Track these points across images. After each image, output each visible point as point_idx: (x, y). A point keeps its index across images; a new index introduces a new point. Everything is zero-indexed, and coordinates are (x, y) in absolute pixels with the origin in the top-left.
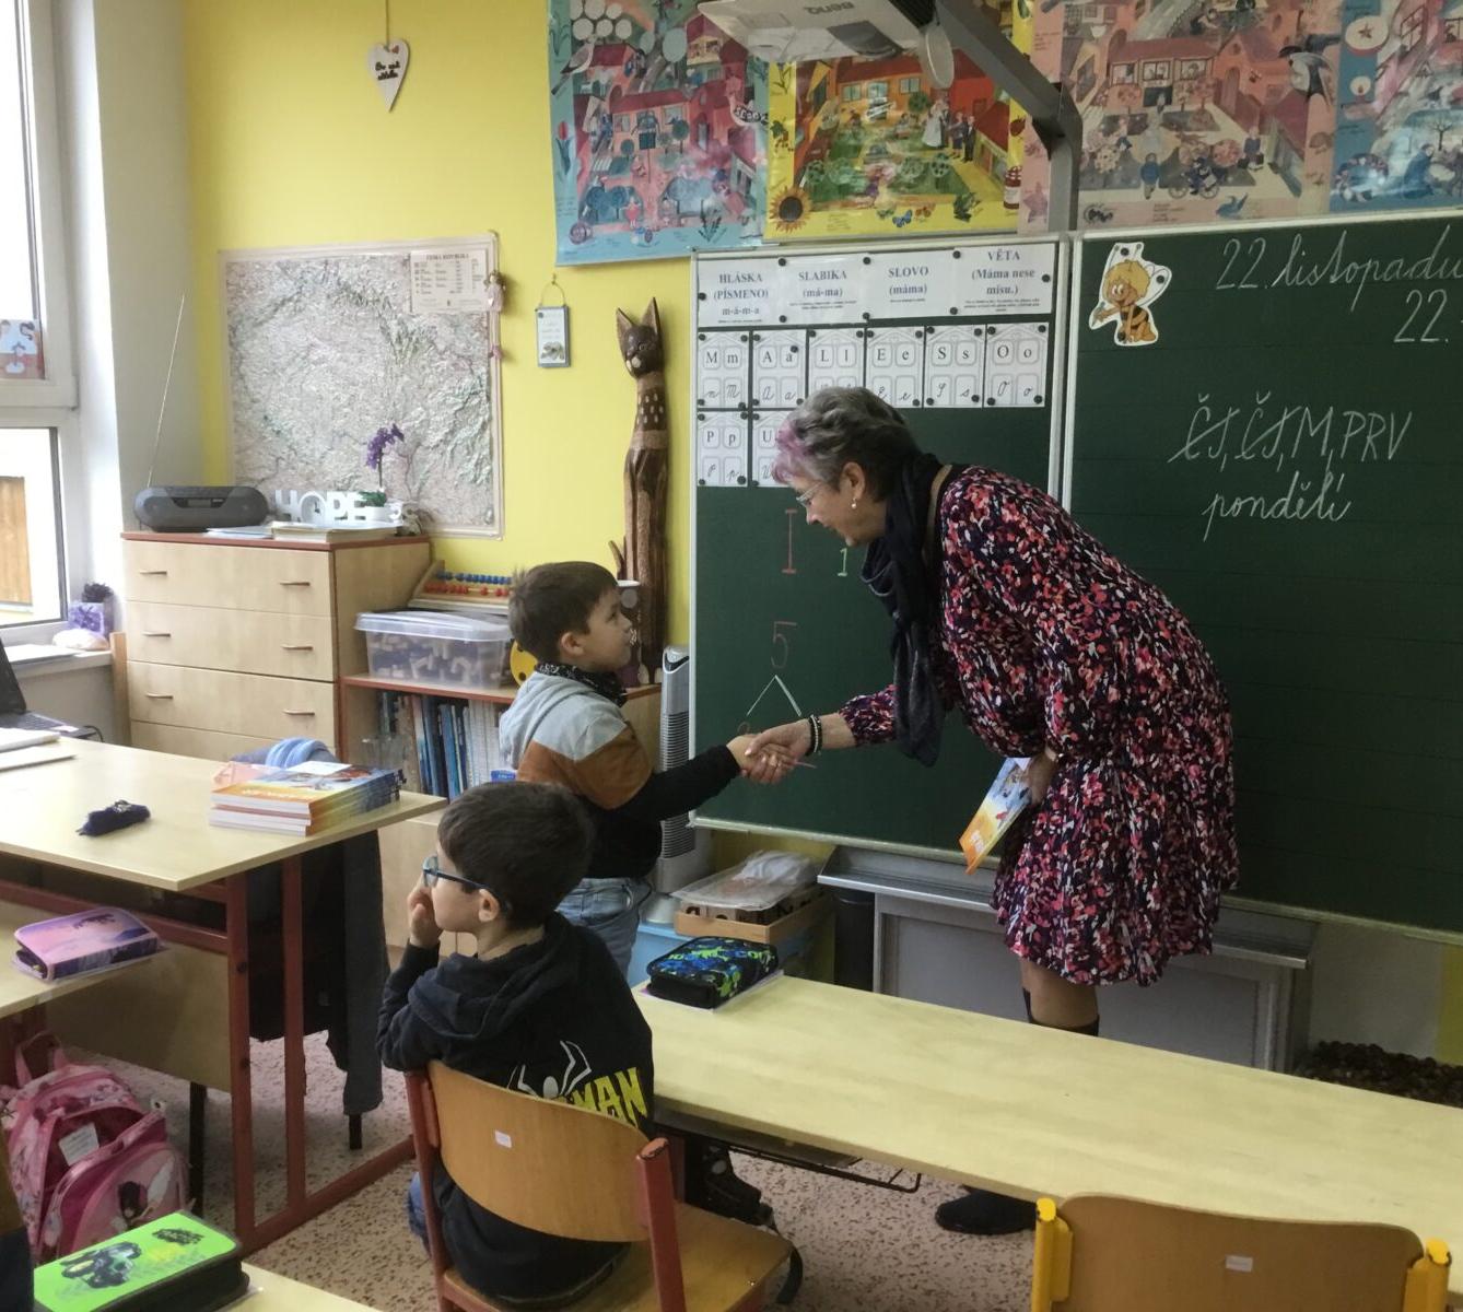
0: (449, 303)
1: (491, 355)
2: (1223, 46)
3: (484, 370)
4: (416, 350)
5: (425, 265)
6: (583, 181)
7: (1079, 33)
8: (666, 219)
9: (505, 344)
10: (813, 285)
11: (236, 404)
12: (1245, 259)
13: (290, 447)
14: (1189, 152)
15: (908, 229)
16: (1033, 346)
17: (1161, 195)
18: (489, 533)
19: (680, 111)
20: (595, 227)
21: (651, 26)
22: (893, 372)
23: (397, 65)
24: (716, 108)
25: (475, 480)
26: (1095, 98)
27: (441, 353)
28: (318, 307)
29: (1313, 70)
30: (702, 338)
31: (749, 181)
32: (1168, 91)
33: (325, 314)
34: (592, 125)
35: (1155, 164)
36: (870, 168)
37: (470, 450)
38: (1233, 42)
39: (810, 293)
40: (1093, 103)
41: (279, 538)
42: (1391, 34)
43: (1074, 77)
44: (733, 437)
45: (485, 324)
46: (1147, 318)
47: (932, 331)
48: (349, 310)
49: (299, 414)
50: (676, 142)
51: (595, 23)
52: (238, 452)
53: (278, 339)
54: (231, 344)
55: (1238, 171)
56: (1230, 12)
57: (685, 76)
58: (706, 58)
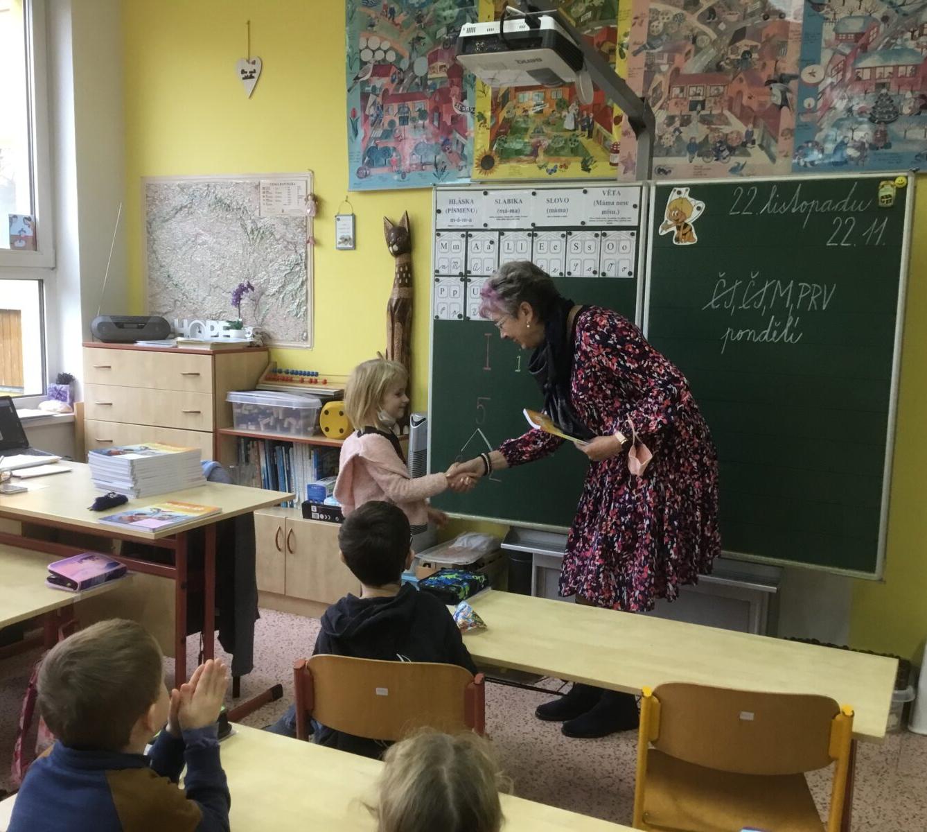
0: (283, 211)
1: (308, 242)
2: (733, 79)
3: (303, 250)
4: (262, 238)
5: (269, 188)
6: (365, 143)
7: (653, 68)
8: (414, 166)
9: (317, 236)
10: (503, 206)
11: (151, 268)
12: (745, 199)
13: (184, 294)
14: (714, 137)
15: (555, 176)
16: (627, 243)
17: (698, 161)
18: (305, 346)
19: (422, 105)
20: (372, 170)
21: (408, 54)
22: (549, 256)
23: (254, 71)
24: (445, 103)
25: (297, 315)
26: (662, 105)
27: (277, 240)
28: (202, 211)
29: (783, 93)
30: (439, 235)
31: (463, 146)
32: (703, 103)
33: (206, 215)
34: (371, 111)
35: (695, 143)
36: (533, 141)
37: (294, 297)
38: (739, 76)
39: (502, 211)
40: (661, 108)
41: (181, 347)
42: (826, 75)
43: (650, 93)
44: (455, 292)
45: (305, 224)
46: (691, 230)
47: (570, 234)
48: (221, 213)
49: (189, 274)
50: (421, 122)
51: (374, 52)
52: (151, 296)
53: (176, 231)
54: (149, 232)
55: (742, 147)
56: (738, 60)
57: (427, 84)
58: (439, 74)
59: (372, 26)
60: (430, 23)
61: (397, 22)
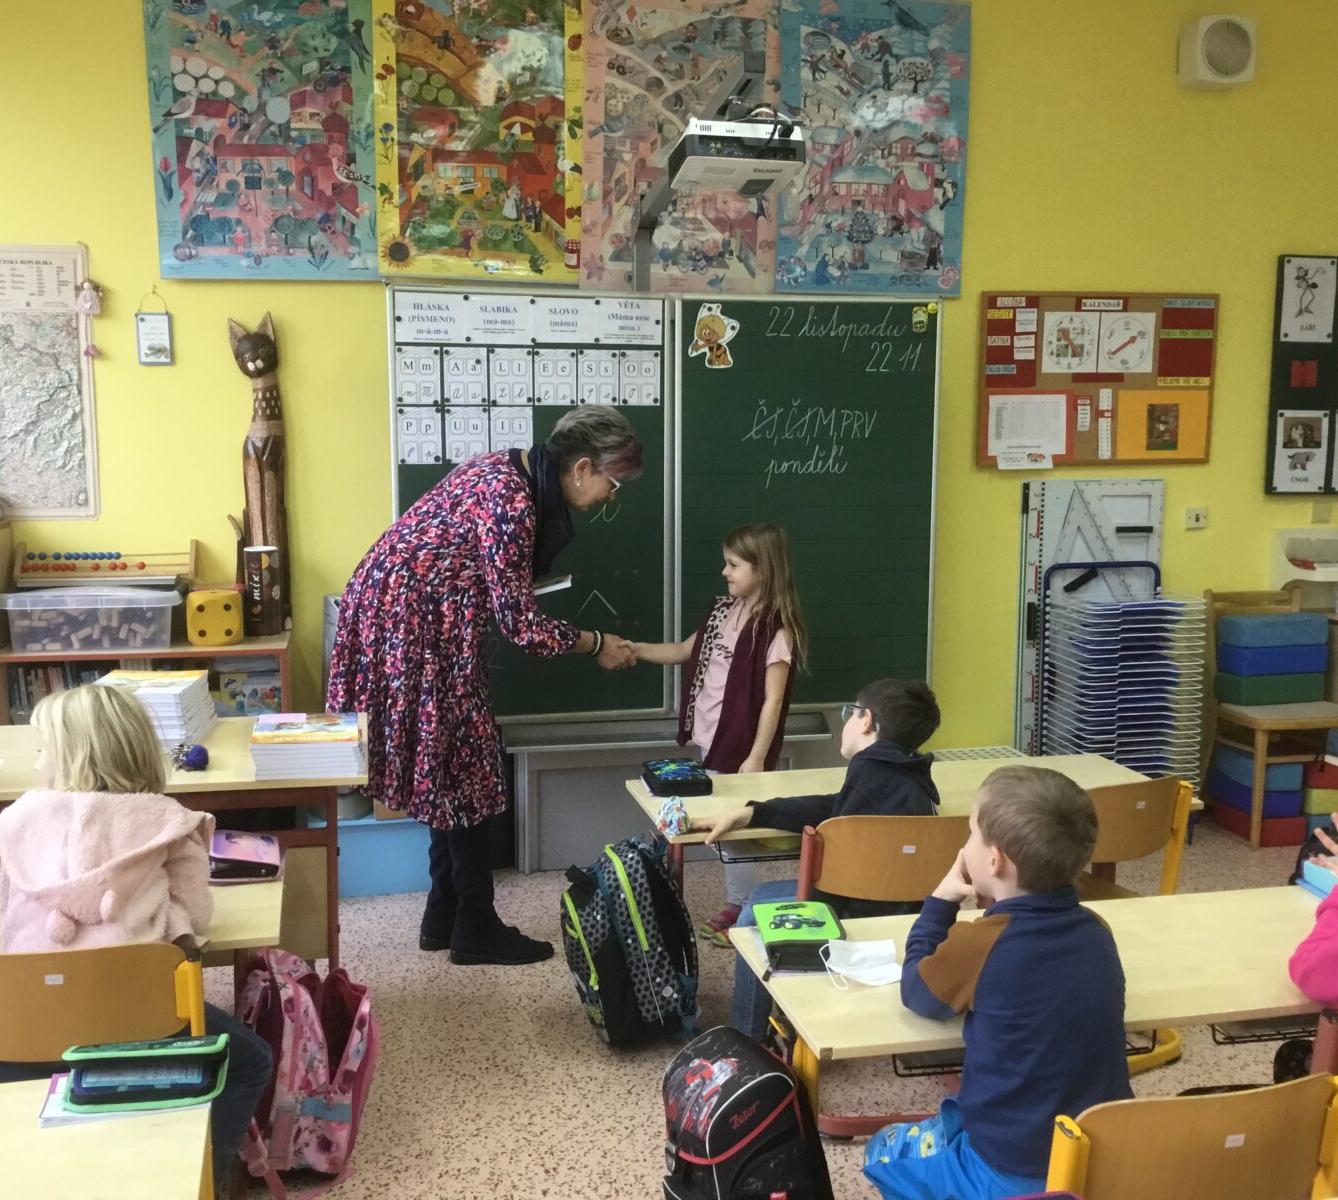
0: (28, 304)
1: (85, 353)
3: (73, 366)
6: (187, 209)
7: (615, 156)
8: (275, 248)
9: (99, 343)
10: (492, 316)
14: (689, 244)
15: (497, 275)
16: (650, 365)
17: (674, 270)
18: (84, 514)
19: (283, 163)
20: (201, 249)
21: (255, 90)
22: (555, 380)
24: (322, 165)
25: (64, 466)
26: (627, 200)
29: (760, 202)
30: (400, 350)
31: (353, 227)
35: (669, 249)
36: (463, 228)
37: (58, 439)
39: (489, 322)
43: (612, 184)
44: (428, 426)
46: (725, 352)
47: (582, 353)
50: (282, 187)
51: (197, 80)
55: (719, 259)
57: (289, 136)
58: (308, 123)
59: (193, 41)
60: (289, 52)
61: (235, 43)
